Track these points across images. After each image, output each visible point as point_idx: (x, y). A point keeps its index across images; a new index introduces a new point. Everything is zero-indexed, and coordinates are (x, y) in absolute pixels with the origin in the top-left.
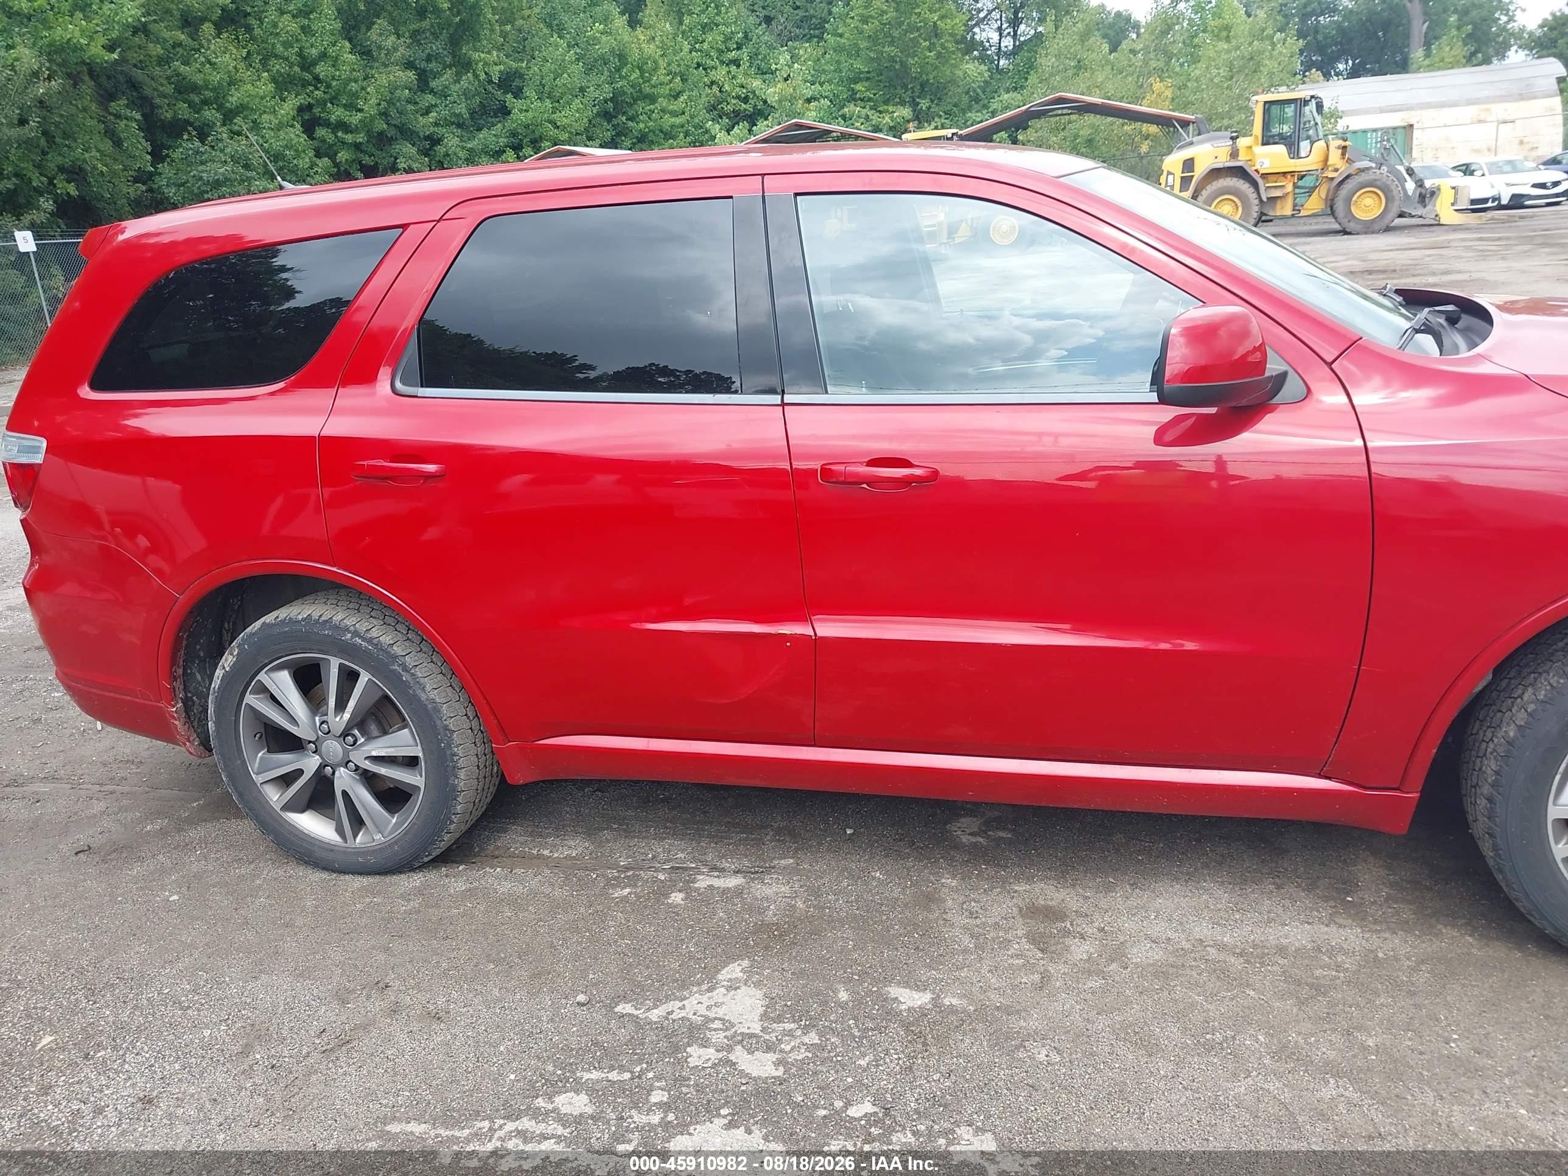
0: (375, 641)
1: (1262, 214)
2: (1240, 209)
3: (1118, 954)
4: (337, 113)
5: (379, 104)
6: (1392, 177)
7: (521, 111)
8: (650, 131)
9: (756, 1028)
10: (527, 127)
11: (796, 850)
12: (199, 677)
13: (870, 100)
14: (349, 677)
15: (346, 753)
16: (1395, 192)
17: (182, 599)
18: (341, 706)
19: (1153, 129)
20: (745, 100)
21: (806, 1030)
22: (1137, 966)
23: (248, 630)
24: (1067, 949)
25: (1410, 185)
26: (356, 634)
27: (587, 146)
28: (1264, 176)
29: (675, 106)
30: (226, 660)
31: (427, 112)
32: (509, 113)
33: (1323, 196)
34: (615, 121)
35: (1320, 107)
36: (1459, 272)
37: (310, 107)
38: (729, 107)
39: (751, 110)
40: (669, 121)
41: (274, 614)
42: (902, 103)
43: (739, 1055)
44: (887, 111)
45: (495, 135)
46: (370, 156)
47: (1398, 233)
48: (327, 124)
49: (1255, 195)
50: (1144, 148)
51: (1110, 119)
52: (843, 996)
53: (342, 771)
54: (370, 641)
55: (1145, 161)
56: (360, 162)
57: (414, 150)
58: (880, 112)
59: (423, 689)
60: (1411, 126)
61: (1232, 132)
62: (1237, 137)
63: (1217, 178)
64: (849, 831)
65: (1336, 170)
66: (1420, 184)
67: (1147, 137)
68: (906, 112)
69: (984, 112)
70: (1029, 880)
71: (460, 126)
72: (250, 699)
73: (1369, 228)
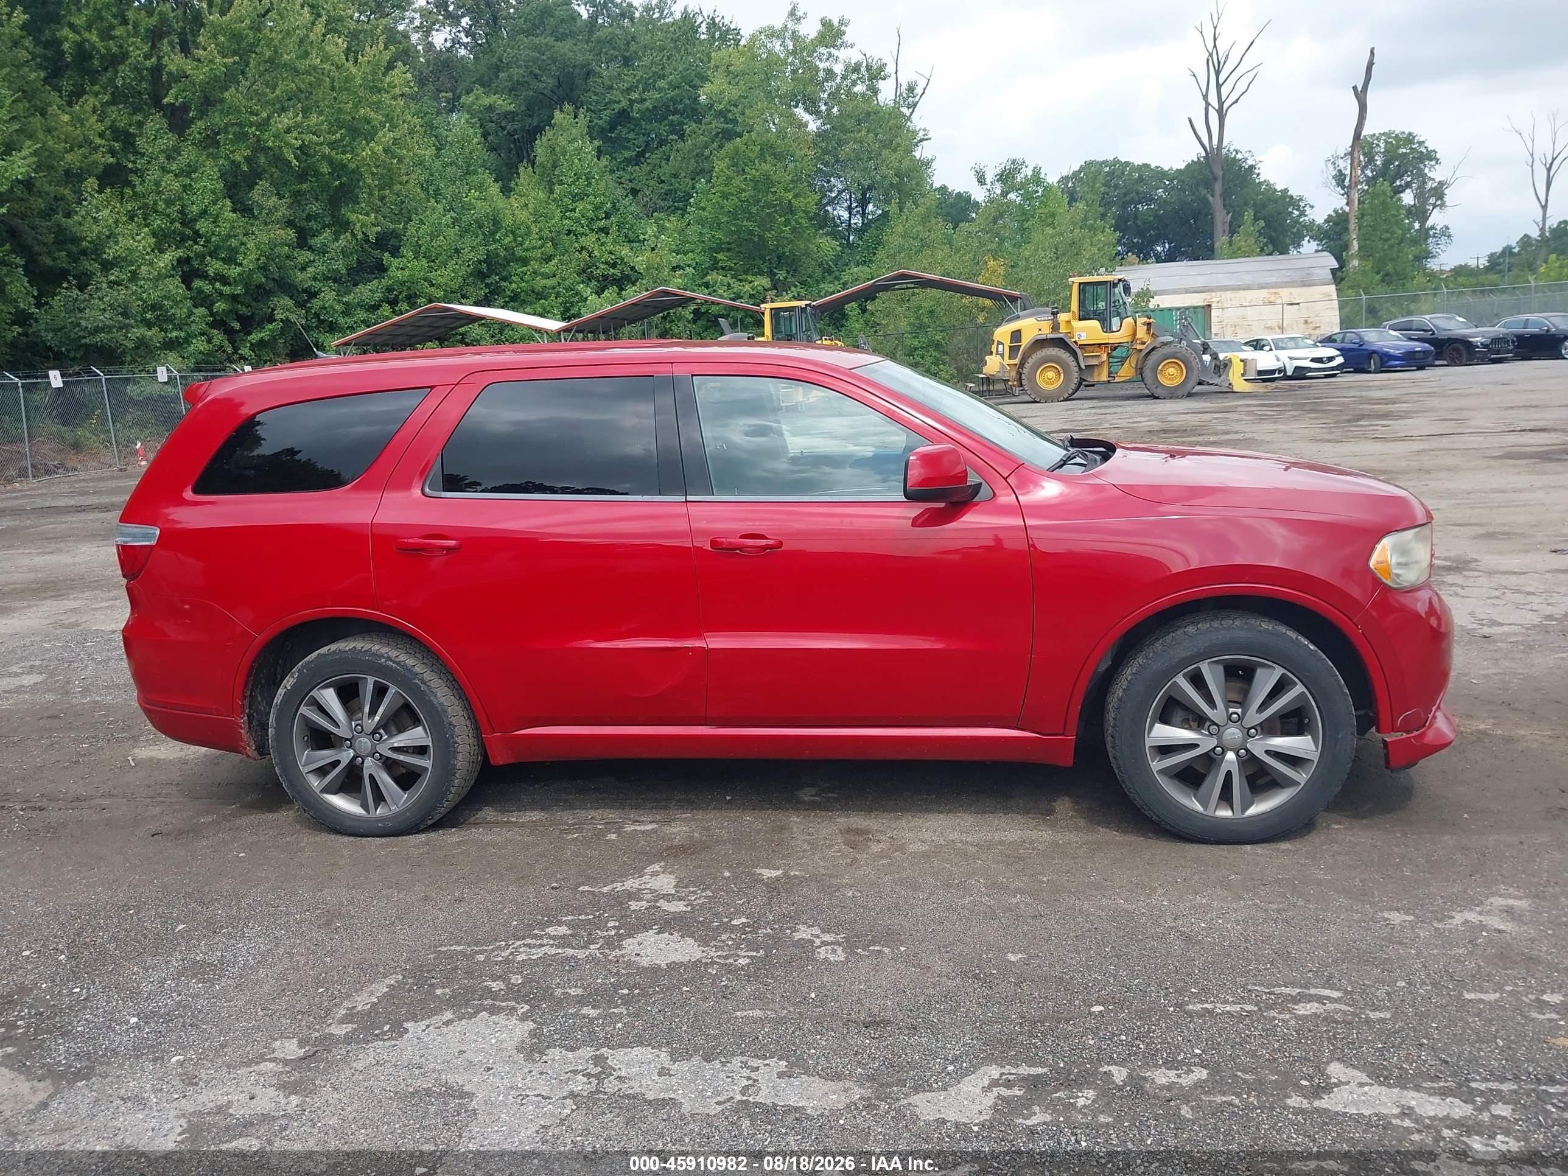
0: (402, 664)
1: (1082, 380)
2: (1062, 375)
3: (902, 849)
4: (214, 266)
5: (259, 259)
6: (1190, 350)
7: (397, 269)
8: (522, 291)
9: (673, 892)
10: (403, 283)
11: (692, 809)
12: (259, 699)
13: (731, 269)
14: (380, 691)
15: (374, 746)
16: (1194, 364)
17: (260, 638)
18: (373, 712)
19: (988, 302)
20: (614, 265)
21: (703, 890)
22: (911, 853)
23: (307, 659)
24: (869, 847)
25: (1207, 358)
26: (389, 659)
27: (461, 304)
28: (1082, 346)
29: (547, 269)
30: (288, 681)
31: (303, 269)
32: (385, 270)
33: (1134, 365)
34: (488, 281)
35: (1127, 289)
36: (1237, 432)
37: (188, 260)
38: (598, 271)
39: (619, 274)
40: (540, 283)
41: (327, 648)
42: (761, 273)
43: (662, 903)
44: (746, 280)
45: (370, 291)
46: (247, 307)
47: (1197, 398)
48: (205, 276)
49: (1075, 364)
50: (981, 319)
51: (949, 293)
52: (727, 874)
53: (369, 761)
54: (398, 663)
55: (981, 331)
56: (237, 313)
57: (291, 303)
58: (740, 280)
59: (436, 696)
60: (1210, 306)
61: (1053, 308)
62: (1058, 313)
63: (1043, 347)
64: (728, 798)
65: (1143, 343)
66: (1215, 357)
67: (983, 309)
68: (765, 282)
69: (837, 283)
70: (847, 816)
71: (335, 281)
72: (304, 710)
73: (1173, 394)
